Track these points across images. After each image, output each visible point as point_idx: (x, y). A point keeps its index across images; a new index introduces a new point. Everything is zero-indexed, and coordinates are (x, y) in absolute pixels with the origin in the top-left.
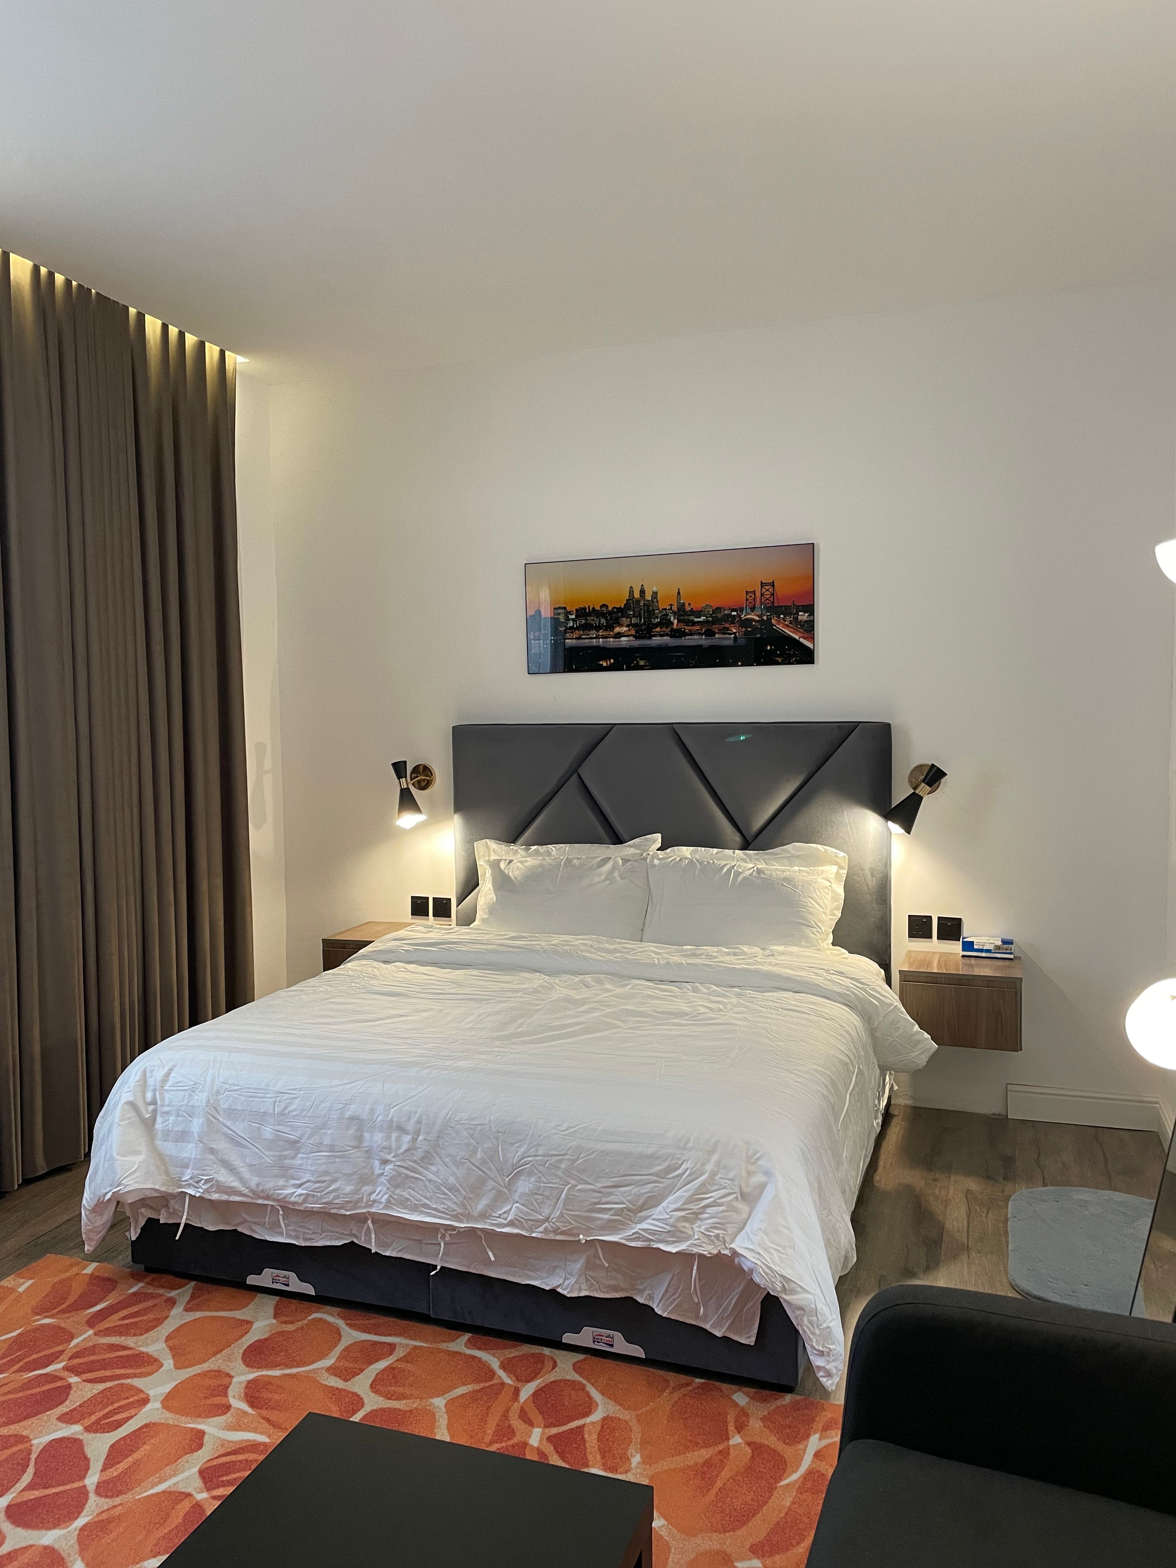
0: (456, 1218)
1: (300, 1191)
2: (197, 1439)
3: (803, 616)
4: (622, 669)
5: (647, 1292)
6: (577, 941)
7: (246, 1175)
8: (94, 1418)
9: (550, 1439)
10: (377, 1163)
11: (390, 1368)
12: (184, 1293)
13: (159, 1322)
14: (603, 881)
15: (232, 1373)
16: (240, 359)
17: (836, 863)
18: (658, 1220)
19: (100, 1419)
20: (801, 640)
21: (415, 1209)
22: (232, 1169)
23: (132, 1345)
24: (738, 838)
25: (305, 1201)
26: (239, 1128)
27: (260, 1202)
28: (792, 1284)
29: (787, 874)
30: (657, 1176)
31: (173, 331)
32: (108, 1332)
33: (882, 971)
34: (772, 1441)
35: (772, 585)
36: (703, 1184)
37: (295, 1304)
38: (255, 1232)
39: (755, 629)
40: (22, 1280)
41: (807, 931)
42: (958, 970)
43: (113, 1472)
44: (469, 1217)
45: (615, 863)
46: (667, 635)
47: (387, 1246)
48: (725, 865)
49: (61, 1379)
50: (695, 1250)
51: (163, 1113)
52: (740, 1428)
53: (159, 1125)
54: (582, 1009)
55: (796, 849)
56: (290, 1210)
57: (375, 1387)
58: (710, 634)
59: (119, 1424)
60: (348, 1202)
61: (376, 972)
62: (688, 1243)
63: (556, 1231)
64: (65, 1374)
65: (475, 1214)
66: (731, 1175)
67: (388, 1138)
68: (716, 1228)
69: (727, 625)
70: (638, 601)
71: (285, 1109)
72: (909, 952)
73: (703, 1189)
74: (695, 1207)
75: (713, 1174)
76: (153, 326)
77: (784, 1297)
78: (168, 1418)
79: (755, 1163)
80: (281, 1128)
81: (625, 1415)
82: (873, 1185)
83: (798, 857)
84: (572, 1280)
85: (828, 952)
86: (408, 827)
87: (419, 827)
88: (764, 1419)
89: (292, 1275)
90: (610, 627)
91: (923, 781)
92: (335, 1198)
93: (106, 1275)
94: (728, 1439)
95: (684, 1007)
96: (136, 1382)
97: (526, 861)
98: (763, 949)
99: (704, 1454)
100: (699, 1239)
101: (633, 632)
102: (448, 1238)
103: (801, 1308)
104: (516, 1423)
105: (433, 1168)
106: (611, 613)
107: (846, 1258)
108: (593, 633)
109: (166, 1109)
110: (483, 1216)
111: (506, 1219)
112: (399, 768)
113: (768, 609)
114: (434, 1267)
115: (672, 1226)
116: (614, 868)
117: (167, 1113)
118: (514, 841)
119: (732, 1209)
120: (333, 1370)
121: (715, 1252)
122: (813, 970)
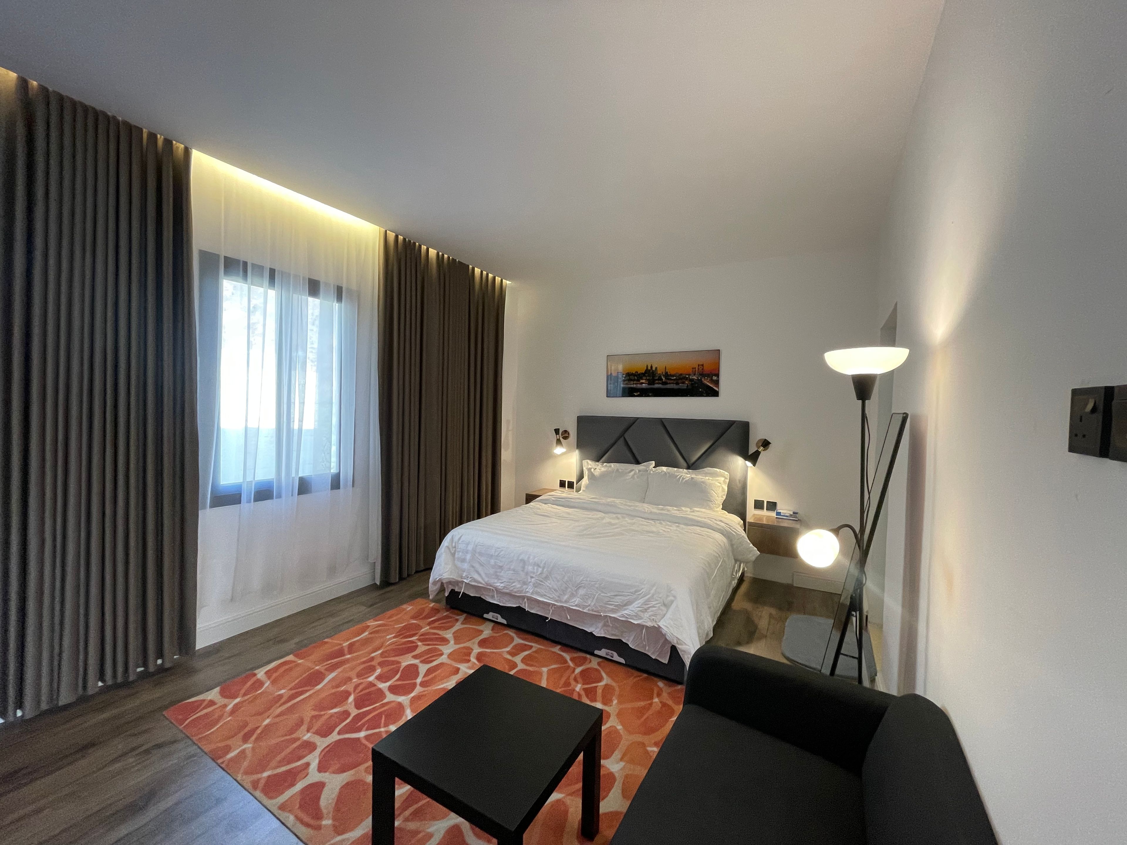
0: (556, 601)
1: (502, 585)
2: (457, 670)
3: (715, 378)
4: (643, 396)
5: (627, 638)
6: (618, 501)
7: (484, 576)
8: (424, 658)
9: (585, 690)
10: (529, 578)
11: (529, 654)
12: (462, 618)
13: (451, 627)
14: (630, 479)
15: (474, 649)
16: (508, 282)
17: (724, 477)
18: (631, 610)
19: (425, 659)
20: (714, 388)
21: (542, 596)
22: (479, 574)
23: (441, 634)
24: (685, 464)
25: (503, 589)
26: (483, 559)
27: (488, 587)
28: (681, 641)
29: (703, 480)
30: (632, 593)
31: (485, 273)
32: (434, 628)
33: (742, 522)
34: (670, 702)
35: (703, 365)
36: (649, 598)
37: (500, 627)
38: (486, 598)
39: (695, 383)
40: (408, 606)
41: (710, 503)
42: (774, 523)
43: (426, 679)
44: (561, 602)
45: (636, 471)
46: (660, 384)
47: (532, 609)
48: (678, 475)
49: (415, 643)
50: (644, 624)
51: (458, 551)
52: (659, 695)
53: (456, 556)
54: (614, 527)
55: (708, 470)
56: (498, 591)
57: (523, 661)
58: (677, 384)
59: (432, 661)
60: (519, 591)
61: (540, 507)
62: (642, 621)
63: (593, 610)
64: (417, 641)
65: (563, 601)
66: (660, 596)
67: (534, 569)
68: (653, 616)
69: (684, 381)
70: (650, 370)
71: (499, 554)
72: (754, 515)
73: (648, 600)
74: (646, 607)
75: (653, 595)
76: (477, 271)
77: (678, 646)
78: (449, 662)
79: (670, 592)
80: (497, 561)
81: (614, 684)
82: (731, 607)
83: (709, 473)
84: (598, 630)
85: (719, 512)
86: (559, 454)
87: (563, 454)
88: (669, 694)
89: (499, 616)
90: (638, 380)
91: (761, 446)
92: (514, 589)
93: (437, 608)
94: (653, 699)
95: (654, 529)
96: (440, 647)
97: (601, 469)
98: (691, 509)
99: (642, 704)
100: (646, 620)
101: (647, 382)
102: (553, 608)
103: (684, 651)
104: (573, 683)
105: (549, 582)
106: (639, 375)
107: (707, 635)
108: (632, 383)
109: (459, 550)
110: (566, 602)
111: (574, 604)
112: (557, 431)
113: (701, 375)
114: (547, 618)
115: (636, 613)
116: (635, 474)
117: (459, 551)
118: (598, 461)
119: (659, 608)
120: (509, 653)
121: (652, 625)
122: (710, 519)
